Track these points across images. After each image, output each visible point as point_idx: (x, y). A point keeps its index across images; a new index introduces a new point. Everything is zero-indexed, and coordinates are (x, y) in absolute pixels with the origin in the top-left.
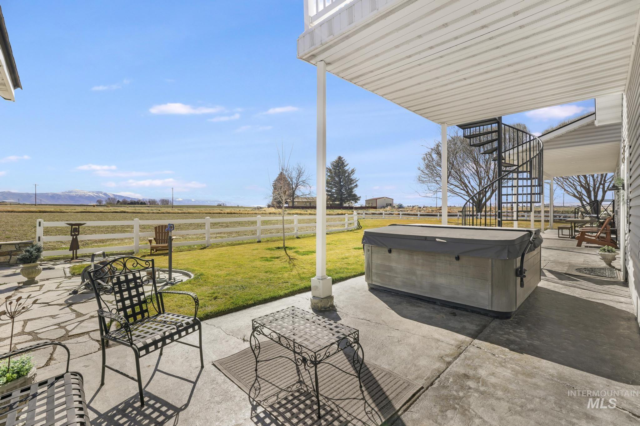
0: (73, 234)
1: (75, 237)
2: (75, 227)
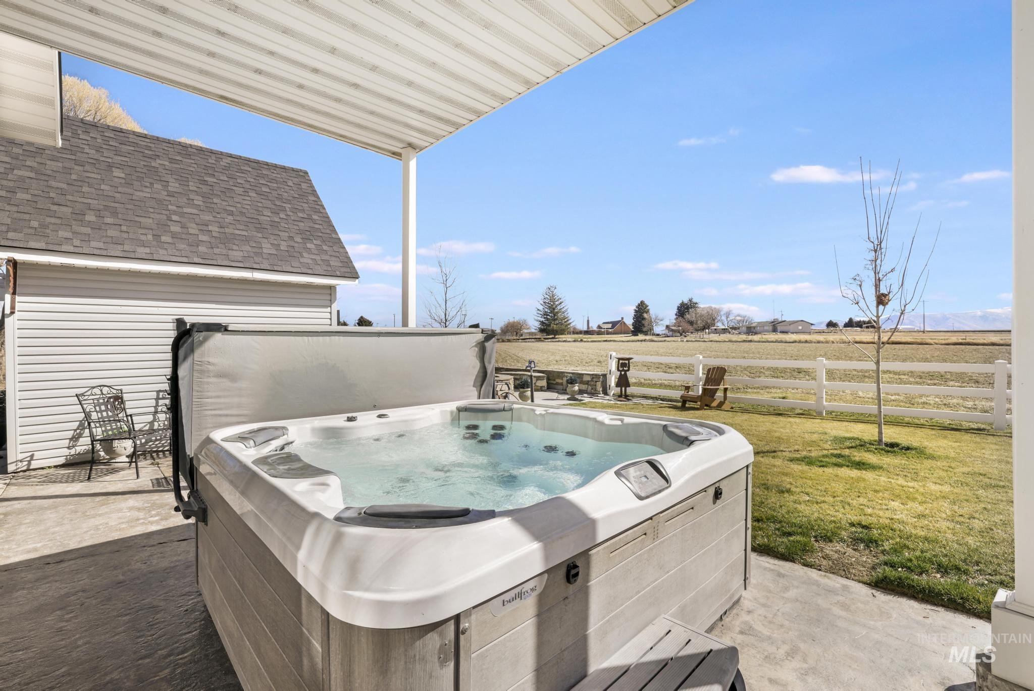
0: (621, 369)
1: (623, 373)
2: (624, 362)
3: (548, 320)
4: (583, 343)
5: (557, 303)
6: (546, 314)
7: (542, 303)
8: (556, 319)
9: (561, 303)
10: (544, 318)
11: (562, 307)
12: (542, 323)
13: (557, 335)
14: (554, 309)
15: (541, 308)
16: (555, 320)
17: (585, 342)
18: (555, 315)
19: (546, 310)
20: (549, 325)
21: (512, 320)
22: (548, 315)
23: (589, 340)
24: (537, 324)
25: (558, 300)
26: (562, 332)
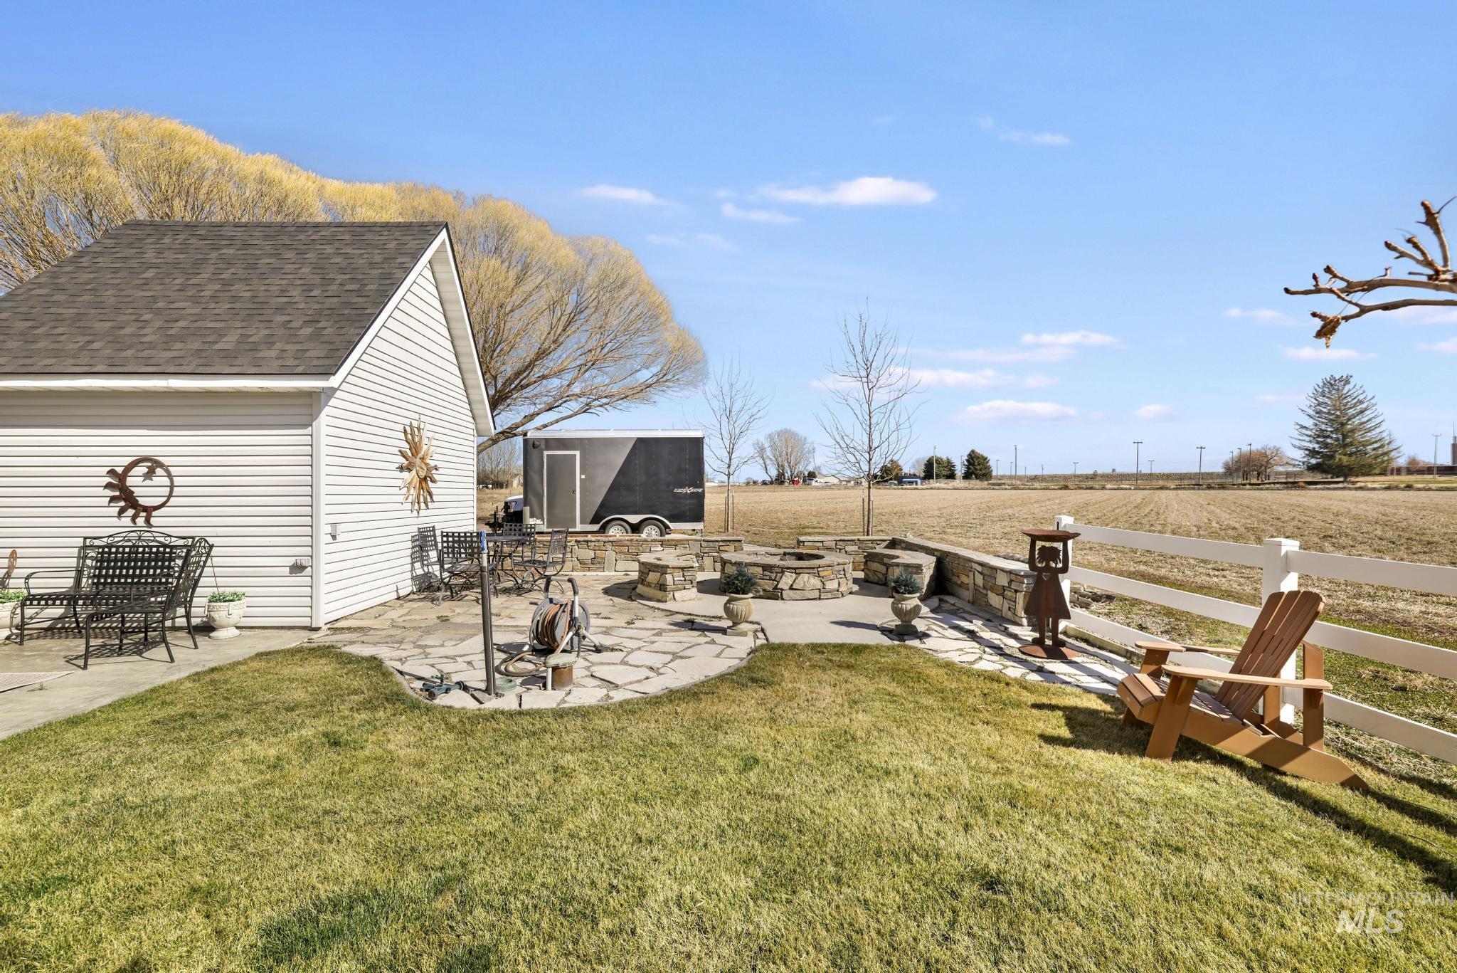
2: (1047, 544)
3: (1326, 445)
4: (1411, 493)
5: (1351, 412)
6: (1322, 434)
7: (1312, 413)
8: (1351, 444)
9: (1362, 412)
10: (1318, 442)
11: (1364, 420)
12: (1313, 453)
13: (1352, 475)
14: (1343, 424)
15: (1309, 423)
16: (1345, 446)
17: (1419, 490)
18: (1345, 437)
19: (1323, 427)
20: (1332, 457)
21: (1246, 449)
22: (1328, 437)
23: (1433, 486)
24: (1299, 455)
25: (1355, 405)
26: (1366, 470)
